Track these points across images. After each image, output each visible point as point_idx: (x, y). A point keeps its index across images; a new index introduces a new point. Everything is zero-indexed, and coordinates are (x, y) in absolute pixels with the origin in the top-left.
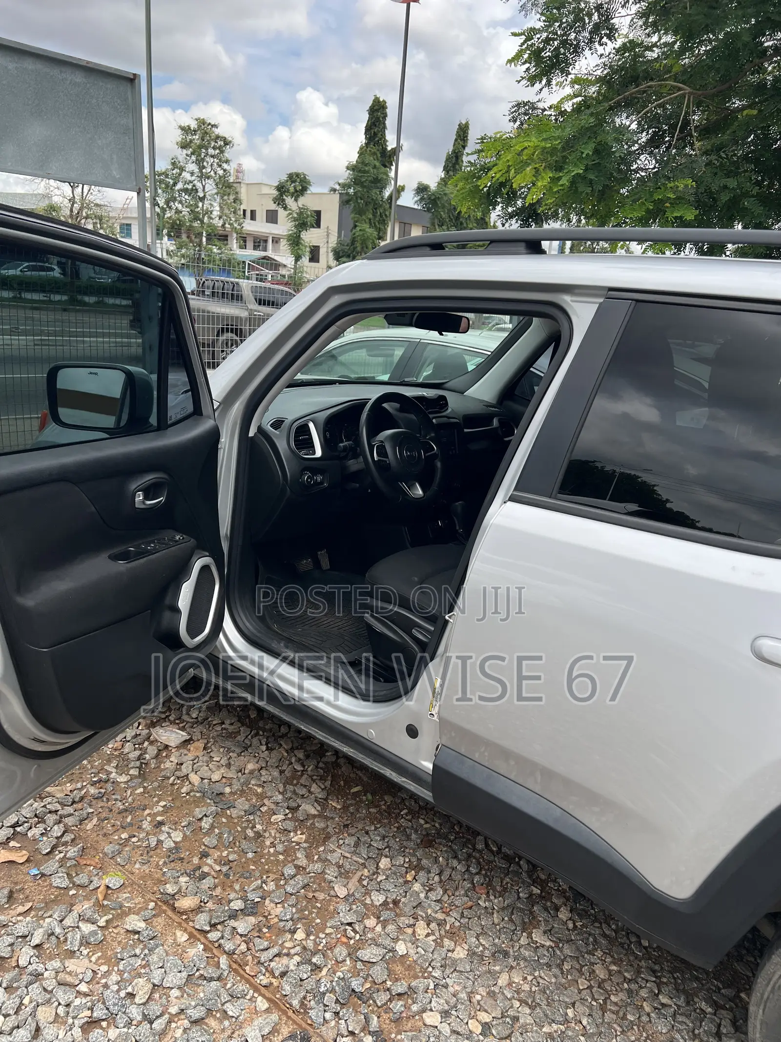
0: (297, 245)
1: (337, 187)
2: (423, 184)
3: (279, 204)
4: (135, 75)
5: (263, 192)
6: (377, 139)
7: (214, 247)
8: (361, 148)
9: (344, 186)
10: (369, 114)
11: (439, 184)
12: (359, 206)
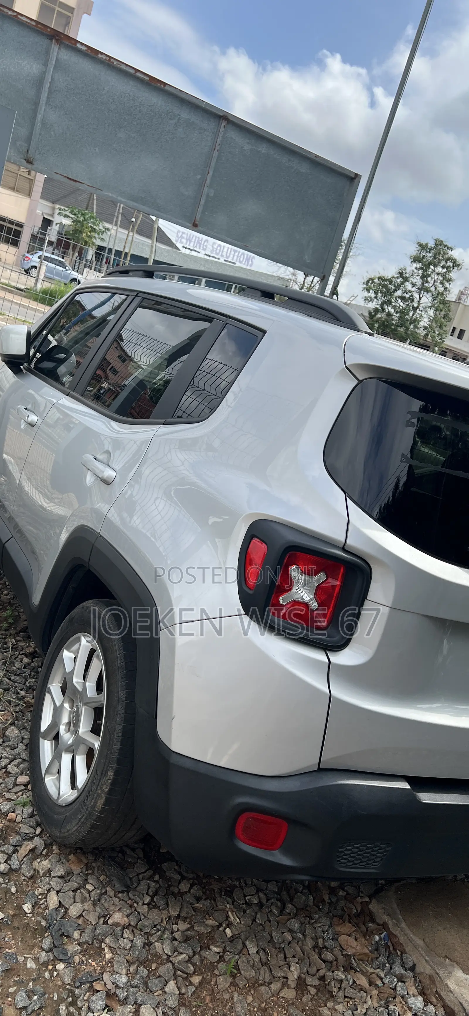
4: (356, 175)
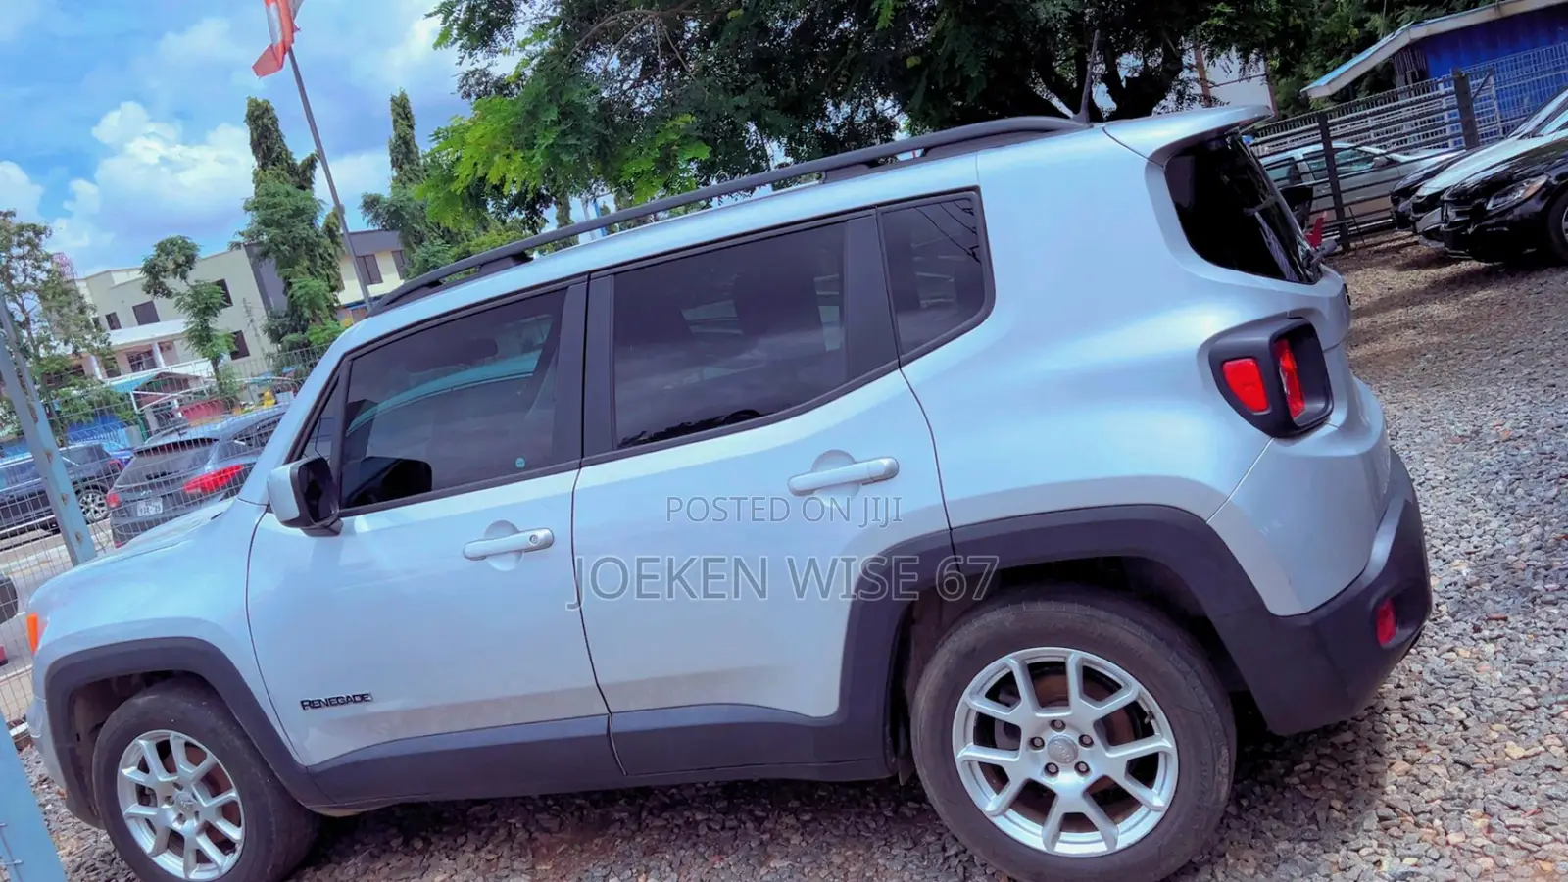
0: (209, 339)
1: (240, 239)
2: (371, 195)
3: (156, 293)
5: (116, 283)
6: (274, 155)
7: (71, 388)
8: (256, 175)
9: (250, 235)
10: (249, 124)
11: (393, 189)
12: (285, 256)
